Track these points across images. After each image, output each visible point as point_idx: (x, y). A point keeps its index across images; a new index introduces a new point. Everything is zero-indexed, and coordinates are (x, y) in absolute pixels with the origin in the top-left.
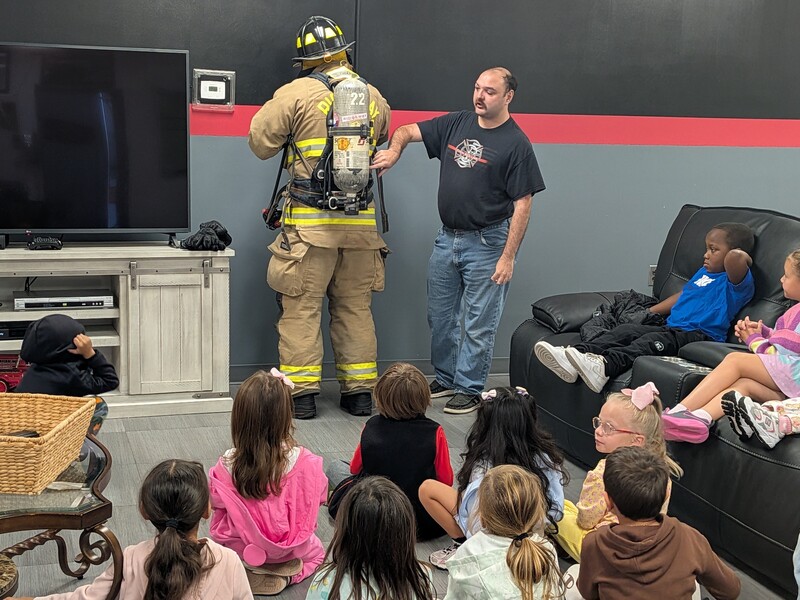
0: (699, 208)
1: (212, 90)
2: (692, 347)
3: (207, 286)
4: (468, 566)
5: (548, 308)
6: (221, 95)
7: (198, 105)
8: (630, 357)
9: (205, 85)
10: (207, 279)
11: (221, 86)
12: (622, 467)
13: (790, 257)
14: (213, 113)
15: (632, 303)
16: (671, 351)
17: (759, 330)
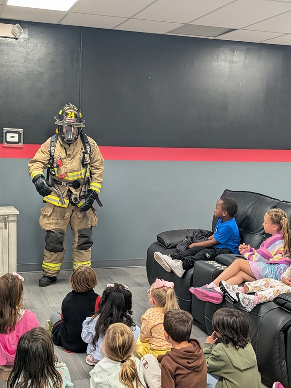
0: (231, 191)
1: (12, 137)
2: (221, 256)
3: (6, 228)
4: (102, 374)
5: (163, 237)
6: (16, 139)
7: (5, 144)
8: (194, 261)
9: (9, 135)
10: (6, 225)
11: (16, 136)
12: (172, 317)
13: (266, 214)
14: (12, 148)
15: (200, 235)
16: (212, 258)
17: (249, 249)
